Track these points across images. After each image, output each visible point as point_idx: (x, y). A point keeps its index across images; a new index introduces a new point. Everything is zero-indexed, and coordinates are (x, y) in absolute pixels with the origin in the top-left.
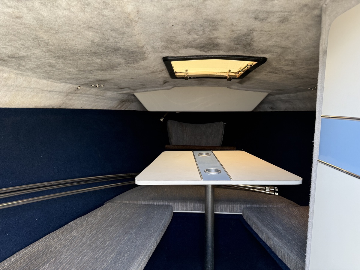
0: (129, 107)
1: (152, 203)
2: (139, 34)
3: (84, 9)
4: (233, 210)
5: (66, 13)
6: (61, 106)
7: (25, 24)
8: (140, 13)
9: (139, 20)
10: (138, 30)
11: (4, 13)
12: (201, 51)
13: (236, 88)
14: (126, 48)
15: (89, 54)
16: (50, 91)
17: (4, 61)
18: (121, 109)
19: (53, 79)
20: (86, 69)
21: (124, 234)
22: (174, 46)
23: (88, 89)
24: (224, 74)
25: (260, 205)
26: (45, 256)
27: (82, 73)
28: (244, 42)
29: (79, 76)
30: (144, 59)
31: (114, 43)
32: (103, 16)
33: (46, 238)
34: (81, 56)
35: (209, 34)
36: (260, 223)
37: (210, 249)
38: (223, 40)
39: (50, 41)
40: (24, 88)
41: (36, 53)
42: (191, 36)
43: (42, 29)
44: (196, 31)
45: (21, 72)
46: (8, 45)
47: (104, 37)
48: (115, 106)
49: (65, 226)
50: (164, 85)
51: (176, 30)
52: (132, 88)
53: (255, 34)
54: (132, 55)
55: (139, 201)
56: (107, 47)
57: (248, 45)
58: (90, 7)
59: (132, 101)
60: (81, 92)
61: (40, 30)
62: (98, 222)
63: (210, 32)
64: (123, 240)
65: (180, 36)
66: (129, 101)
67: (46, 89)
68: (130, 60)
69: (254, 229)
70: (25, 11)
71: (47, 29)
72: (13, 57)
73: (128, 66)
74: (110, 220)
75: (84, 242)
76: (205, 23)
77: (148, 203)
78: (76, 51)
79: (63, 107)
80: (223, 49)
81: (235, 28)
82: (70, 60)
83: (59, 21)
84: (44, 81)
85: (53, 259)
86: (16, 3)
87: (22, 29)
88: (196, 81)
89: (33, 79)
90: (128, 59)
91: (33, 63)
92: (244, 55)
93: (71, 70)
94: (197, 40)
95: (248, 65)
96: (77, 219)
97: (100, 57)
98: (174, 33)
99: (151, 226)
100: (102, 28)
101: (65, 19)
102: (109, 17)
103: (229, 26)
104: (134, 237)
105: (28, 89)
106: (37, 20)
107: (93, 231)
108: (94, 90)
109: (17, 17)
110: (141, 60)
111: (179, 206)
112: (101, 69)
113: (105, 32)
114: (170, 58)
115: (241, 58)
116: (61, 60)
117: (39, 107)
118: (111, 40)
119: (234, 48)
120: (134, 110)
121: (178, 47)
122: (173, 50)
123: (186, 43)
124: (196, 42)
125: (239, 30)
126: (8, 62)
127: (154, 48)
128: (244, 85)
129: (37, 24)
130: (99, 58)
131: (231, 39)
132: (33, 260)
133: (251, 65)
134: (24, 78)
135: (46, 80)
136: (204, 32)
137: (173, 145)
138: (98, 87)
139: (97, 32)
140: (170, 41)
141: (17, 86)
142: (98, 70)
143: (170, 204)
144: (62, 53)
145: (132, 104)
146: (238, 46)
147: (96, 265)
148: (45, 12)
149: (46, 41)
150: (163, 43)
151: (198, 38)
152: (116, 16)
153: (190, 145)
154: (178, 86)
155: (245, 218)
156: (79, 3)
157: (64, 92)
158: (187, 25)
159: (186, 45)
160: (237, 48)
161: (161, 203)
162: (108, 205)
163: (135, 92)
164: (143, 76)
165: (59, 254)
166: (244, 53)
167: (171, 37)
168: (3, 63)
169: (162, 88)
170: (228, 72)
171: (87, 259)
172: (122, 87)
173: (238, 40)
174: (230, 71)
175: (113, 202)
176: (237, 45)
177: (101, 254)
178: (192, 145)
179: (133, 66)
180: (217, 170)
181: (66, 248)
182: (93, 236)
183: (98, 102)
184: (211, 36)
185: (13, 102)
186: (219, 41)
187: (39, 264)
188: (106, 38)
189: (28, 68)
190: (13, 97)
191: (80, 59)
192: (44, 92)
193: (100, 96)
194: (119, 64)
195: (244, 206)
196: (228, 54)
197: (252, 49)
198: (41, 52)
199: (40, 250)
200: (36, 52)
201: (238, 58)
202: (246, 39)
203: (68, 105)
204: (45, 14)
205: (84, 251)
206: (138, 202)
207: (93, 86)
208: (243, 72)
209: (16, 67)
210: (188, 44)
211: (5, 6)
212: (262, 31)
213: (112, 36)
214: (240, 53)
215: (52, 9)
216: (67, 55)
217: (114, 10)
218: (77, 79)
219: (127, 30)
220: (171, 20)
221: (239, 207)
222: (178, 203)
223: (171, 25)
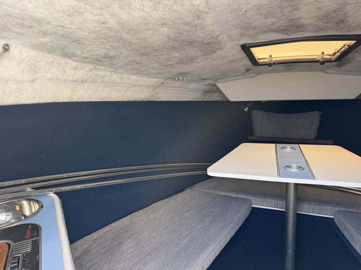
0: (212, 98)
1: (230, 195)
2: (211, 24)
3: (156, 8)
4: (323, 212)
5: (141, 13)
6: (149, 99)
7: (110, 28)
8: (209, 3)
9: (210, 11)
10: (210, 21)
11: (93, 21)
12: (282, 34)
13: (334, 72)
14: (201, 40)
15: (167, 49)
16: (139, 86)
17: (100, 61)
18: (204, 100)
19: (141, 75)
20: (167, 64)
21: (199, 221)
22: (251, 32)
23: (172, 82)
24: (316, 57)
25: (358, 209)
26: (129, 232)
27: (165, 67)
28: (336, 19)
29: (163, 71)
30: (221, 49)
31: (189, 36)
32: (174, 11)
33: (133, 215)
34: (161, 52)
35: (289, 15)
36: (354, 231)
37: (290, 251)
38: (307, 20)
39: (132, 40)
40: (118, 83)
41: (123, 53)
42: (268, 20)
43: (124, 31)
44: (273, 13)
45: (114, 70)
46: (100, 48)
47: (178, 31)
48: (198, 97)
49: (148, 207)
50: (246, 73)
51: (251, 15)
52: (213, 78)
53: (348, 8)
54: (208, 46)
55: (217, 191)
56: (183, 41)
57: (342, 22)
58: (161, 5)
59: (215, 92)
60: (167, 85)
61: (123, 32)
62: (177, 206)
63: (290, 12)
64: (197, 227)
65: (256, 21)
66: (211, 92)
67: (136, 84)
68: (207, 51)
69: (347, 236)
70: (108, 16)
71: (128, 30)
72: (106, 57)
73: (206, 57)
74: (188, 207)
75: (162, 224)
76: (283, 3)
77: (226, 194)
78: (156, 48)
79: (151, 99)
80: (309, 30)
81: (321, 4)
82: (152, 56)
83: (136, 22)
84: (134, 77)
85: (135, 235)
86: (101, 11)
87: (109, 32)
88: (283, 67)
89: (125, 76)
90: (204, 51)
91: (122, 61)
92: (338, 34)
93: (155, 65)
94: (276, 24)
95: (345, 45)
96: (159, 202)
97: (178, 51)
98: (249, 19)
99: (226, 218)
100: (174, 23)
101: (140, 19)
102: (179, 12)
103: (313, 4)
104: (208, 226)
105: (121, 85)
106: (119, 23)
107: (172, 214)
108: (178, 83)
109: (103, 23)
110: (218, 50)
111: (258, 201)
112: (181, 62)
113: (178, 27)
114: (249, 45)
115: (334, 37)
116: (145, 57)
117: (131, 100)
118: (185, 34)
119: (324, 28)
120: (217, 101)
121: (256, 33)
122: (251, 36)
123: (264, 27)
124: (275, 25)
125: (326, 7)
126: (103, 62)
127: (230, 37)
128: (344, 68)
129: (119, 27)
130: (177, 53)
131: (318, 18)
132: (120, 233)
133: (349, 44)
134: (117, 75)
135: (136, 76)
136: (282, 13)
137: (257, 137)
138: (181, 80)
139: (171, 28)
140: (246, 28)
141: (112, 82)
142: (178, 63)
143: (249, 198)
144: (144, 50)
145: (215, 94)
146: (328, 25)
147: (170, 247)
148: (124, 16)
149: (129, 41)
150: (239, 31)
151: (278, 21)
152: (185, 10)
153: (277, 137)
154: (263, 74)
155: (337, 223)
156: (151, 2)
157: (152, 86)
158: (262, 9)
159: (264, 30)
160: (328, 27)
161: (239, 196)
162: (188, 191)
163: (217, 83)
164: (223, 66)
165: (140, 231)
166: (337, 32)
167: (246, 23)
168: (99, 63)
169: (245, 77)
170: (321, 55)
171: (163, 239)
172: (203, 79)
173: (326, 18)
174: (323, 53)
175: (192, 189)
176: (326, 23)
177: (176, 237)
178: (279, 137)
179: (210, 57)
180: (299, 166)
181: (147, 227)
182: (171, 219)
183: (182, 94)
184: (293, 17)
185: (110, 96)
186: (303, 21)
187: (124, 238)
188: (180, 32)
189: (119, 66)
190: (110, 92)
191: (161, 55)
192: (134, 86)
193: (184, 88)
194: (197, 57)
195: (337, 209)
196: (316, 35)
197: (348, 27)
198: (127, 51)
199: (126, 225)
200: (123, 51)
201: (329, 38)
202: (337, 15)
203: (156, 98)
204: (124, 17)
205: (162, 232)
206: (215, 192)
207: (177, 79)
208: (340, 53)
209: (109, 66)
210: (267, 29)
211: (93, 15)
212: (358, 3)
213: (185, 30)
214: (332, 32)
215: (129, 11)
216: (149, 52)
217: (183, 5)
218: (161, 74)
219: (199, 22)
220: (244, 6)
221: (330, 209)
222: (258, 198)
223: (244, 11)
